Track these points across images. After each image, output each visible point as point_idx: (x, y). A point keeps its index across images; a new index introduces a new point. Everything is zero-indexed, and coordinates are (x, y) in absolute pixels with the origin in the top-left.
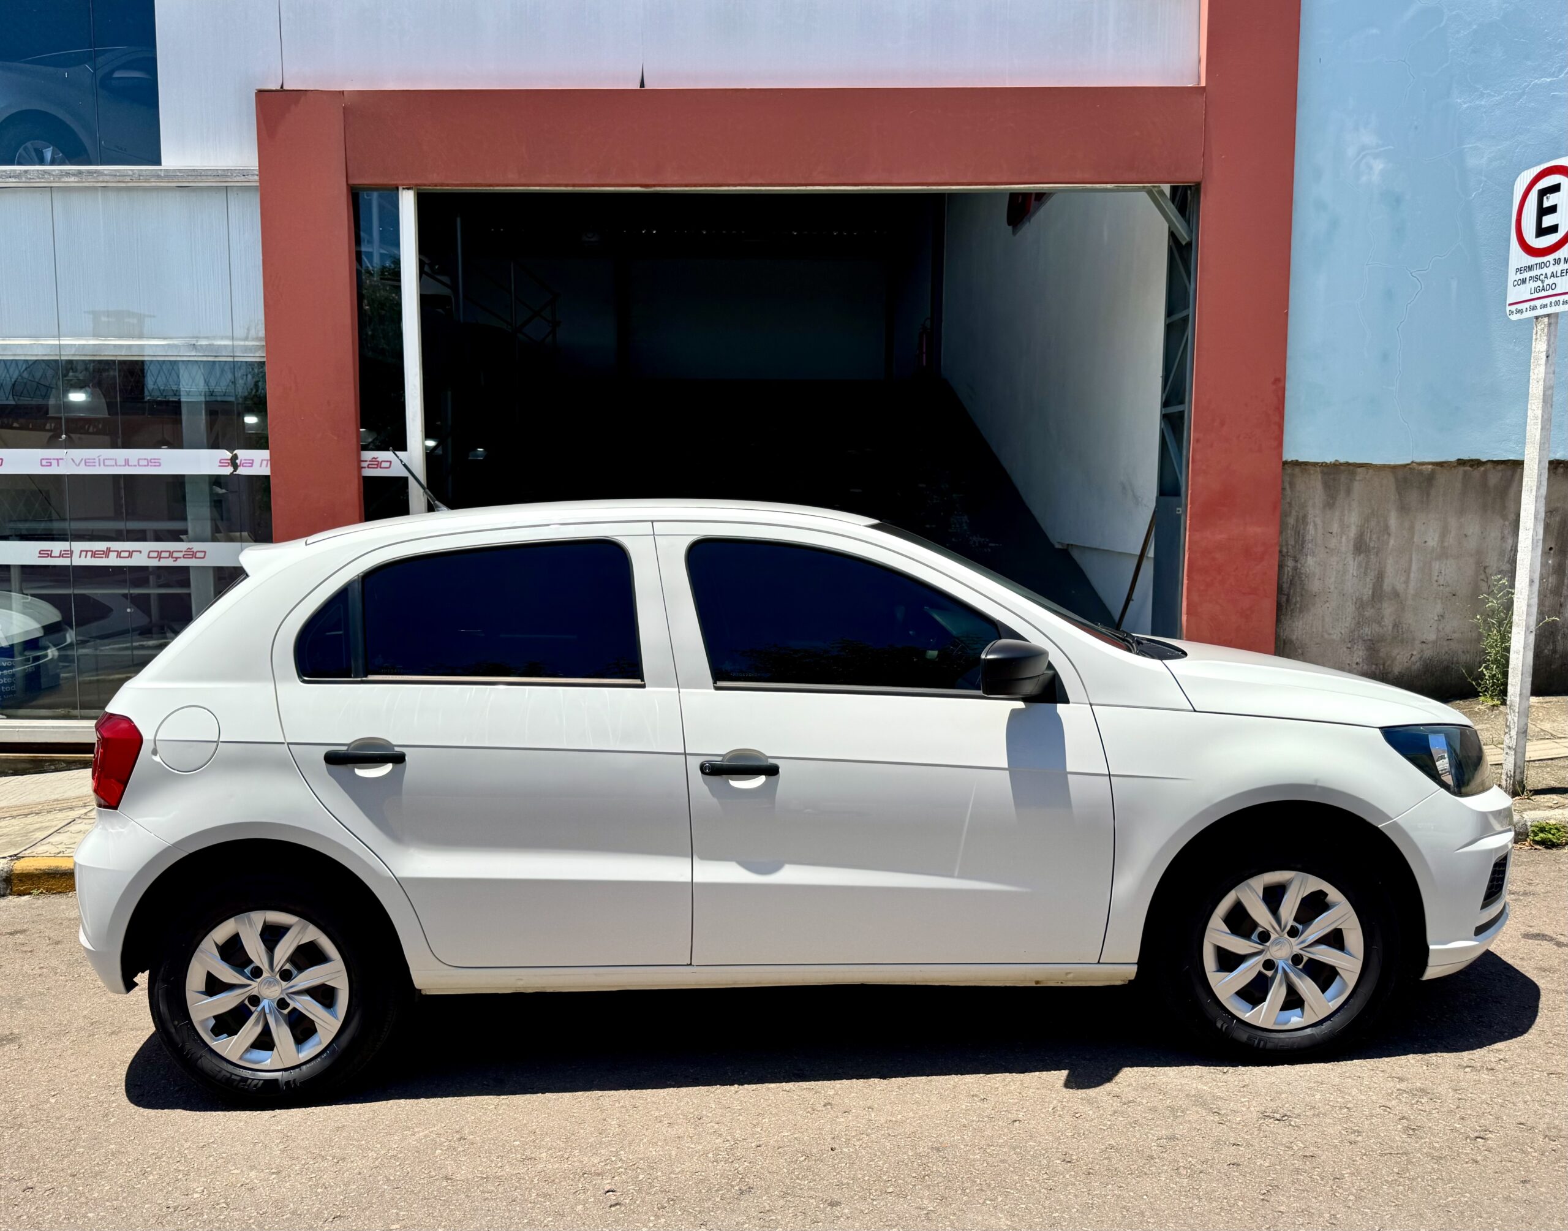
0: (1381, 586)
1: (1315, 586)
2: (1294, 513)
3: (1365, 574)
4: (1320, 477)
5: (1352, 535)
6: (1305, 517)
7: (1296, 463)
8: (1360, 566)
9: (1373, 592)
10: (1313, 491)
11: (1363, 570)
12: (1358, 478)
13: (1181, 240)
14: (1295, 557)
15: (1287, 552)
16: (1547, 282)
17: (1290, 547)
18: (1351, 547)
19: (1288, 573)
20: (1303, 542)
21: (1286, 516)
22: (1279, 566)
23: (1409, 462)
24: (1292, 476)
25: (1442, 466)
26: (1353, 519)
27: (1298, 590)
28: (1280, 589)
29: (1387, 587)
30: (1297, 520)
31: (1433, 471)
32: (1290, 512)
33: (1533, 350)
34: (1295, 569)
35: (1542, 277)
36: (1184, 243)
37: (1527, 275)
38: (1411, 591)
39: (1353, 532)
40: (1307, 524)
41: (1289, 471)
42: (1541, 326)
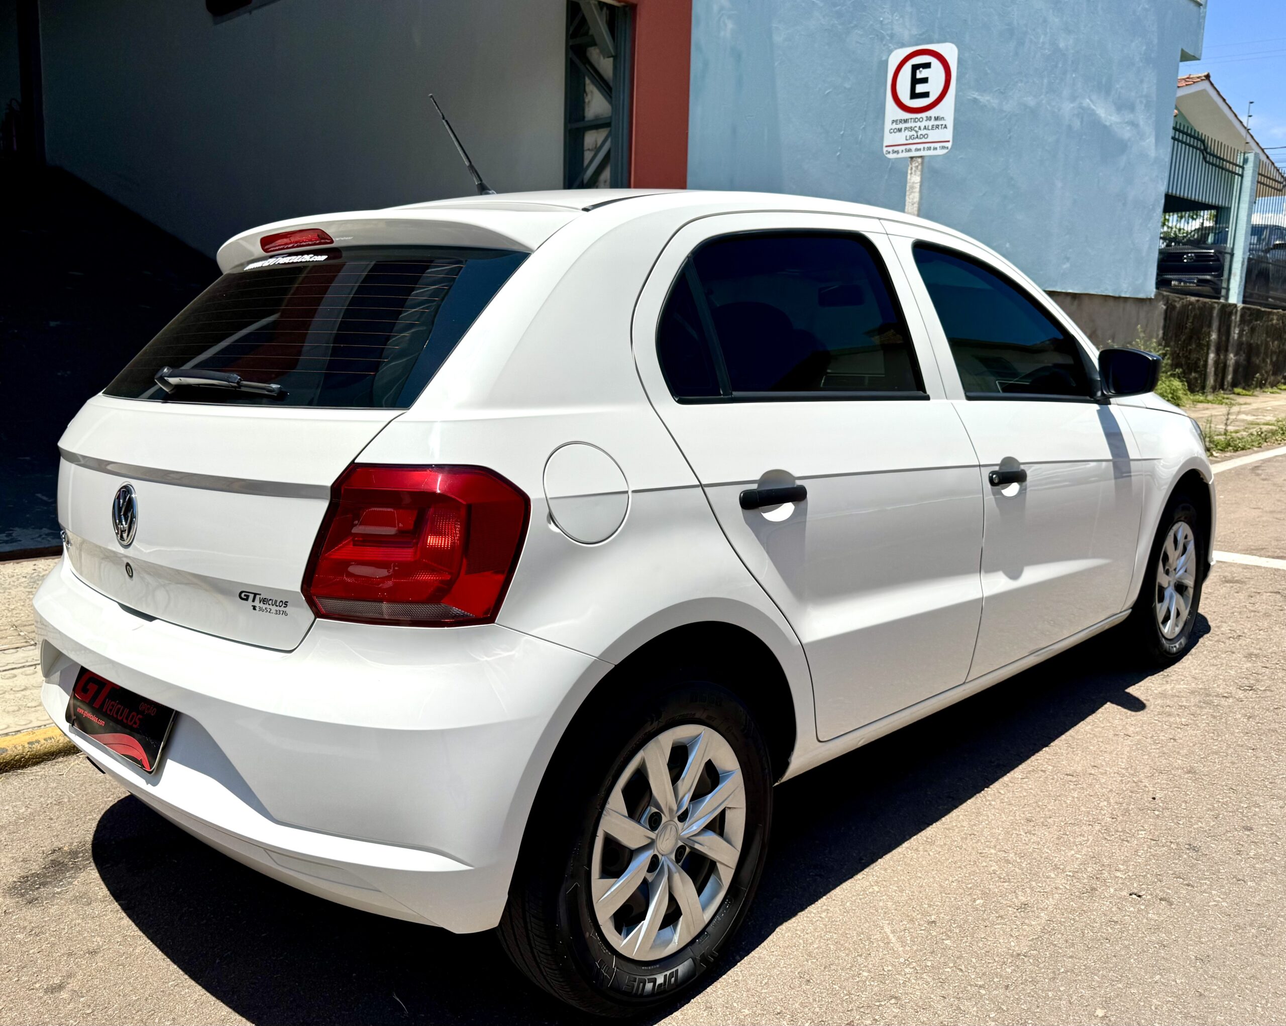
16: (920, 132)
33: (908, 181)
35: (917, 129)
37: (903, 126)
42: (914, 164)
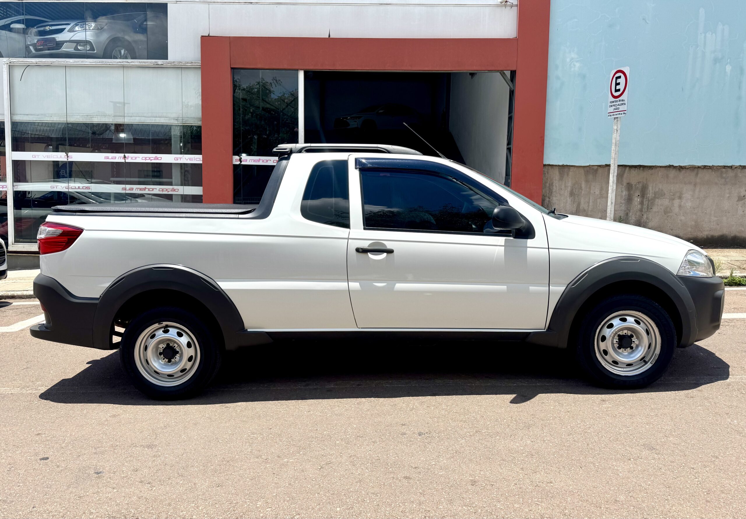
0: (579, 207)
2: (549, 182)
3: (573, 203)
4: (558, 170)
5: (569, 190)
6: (552, 183)
7: (549, 165)
8: (572, 201)
9: (576, 210)
10: (555, 174)
12: (571, 170)
13: (511, 89)
14: (549, 197)
16: (617, 107)
17: (547, 194)
18: (569, 194)
19: (546, 202)
20: (552, 192)
21: (546, 183)
22: (542, 200)
23: (588, 165)
24: (548, 169)
25: (600, 167)
26: (570, 184)
29: (581, 208)
30: (550, 184)
31: (597, 168)
32: (547, 181)
34: (549, 201)
36: (512, 91)
37: (612, 104)
38: (590, 209)
39: (569, 189)
40: (553, 186)
41: (546, 168)
42: (615, 121)
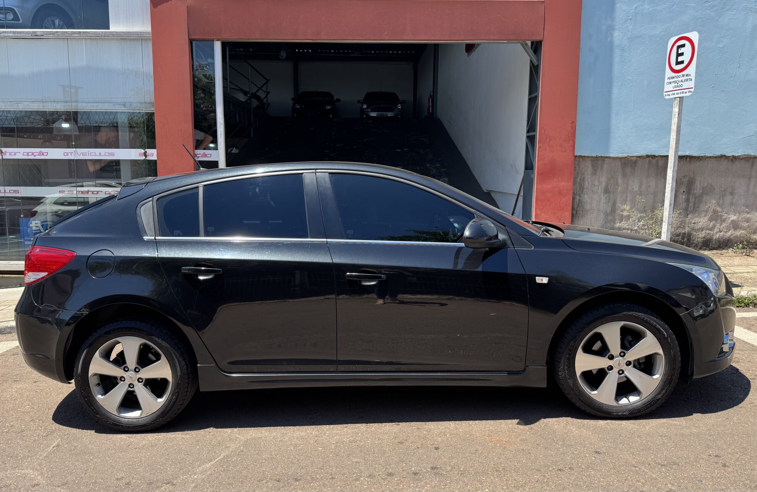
0: (615, 207)
1: (588, 207)
2: (579, 177)
3: (608, 202)
4: (590, 162)
6: (584, 178)
7: (581, 157)
8: (606, 198)
10: (587, 167)
11: (607, 200)
12: (606, 162)
13: (534, 64)
14: (580, 195)
15: (576, 193)
16: (679, 84)
17: (578, 191)
18: (603, 191)
19: (577, 201)
20: (583, 189)
21: (576, 178)
22: (573, 199)
23: (626, 156)
24: (579, 161)
25: (640, 158)
26: (604, 179)
27: (581, 208)
28: (573, 208)
30: (581, 180)
31: (636, 159)
32: (578, 176)
33: (673, 111)
34: (580, 200)
35: (677, 82)
36: (536, 65)
37: (672, 80)
39: (603, 185)
40: (585, 181)
41: (578, 160)
42: (676, 102)
